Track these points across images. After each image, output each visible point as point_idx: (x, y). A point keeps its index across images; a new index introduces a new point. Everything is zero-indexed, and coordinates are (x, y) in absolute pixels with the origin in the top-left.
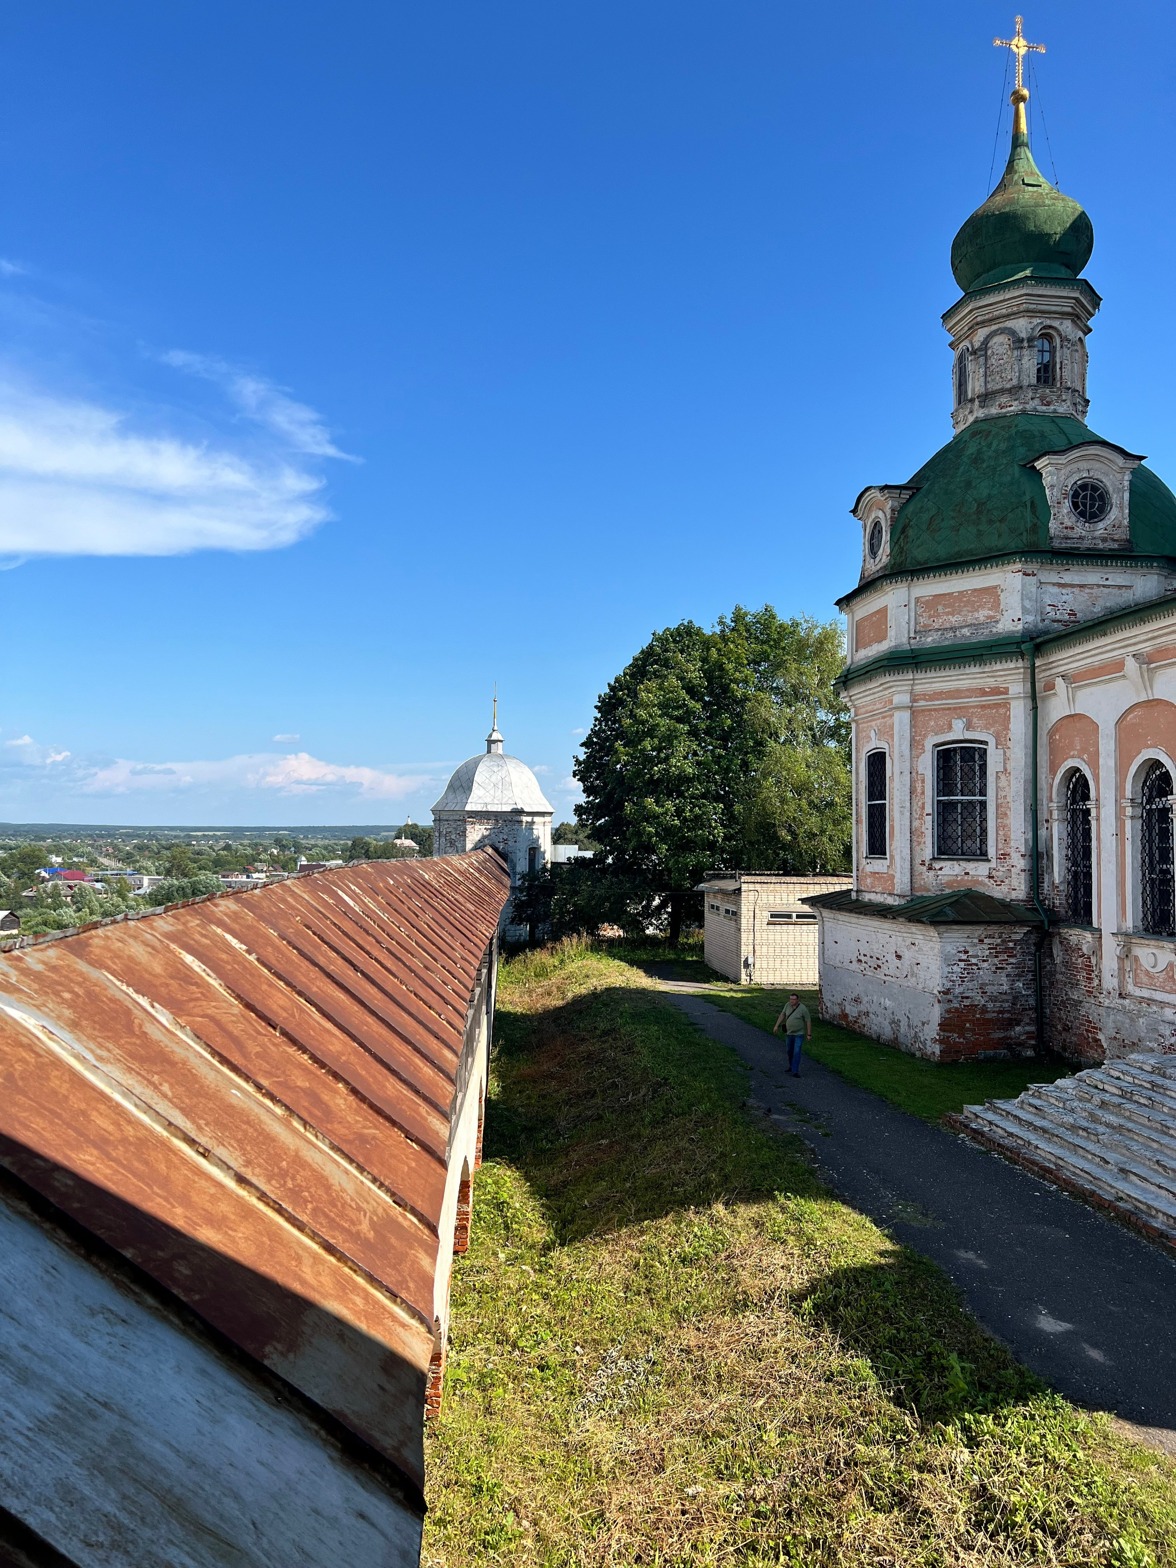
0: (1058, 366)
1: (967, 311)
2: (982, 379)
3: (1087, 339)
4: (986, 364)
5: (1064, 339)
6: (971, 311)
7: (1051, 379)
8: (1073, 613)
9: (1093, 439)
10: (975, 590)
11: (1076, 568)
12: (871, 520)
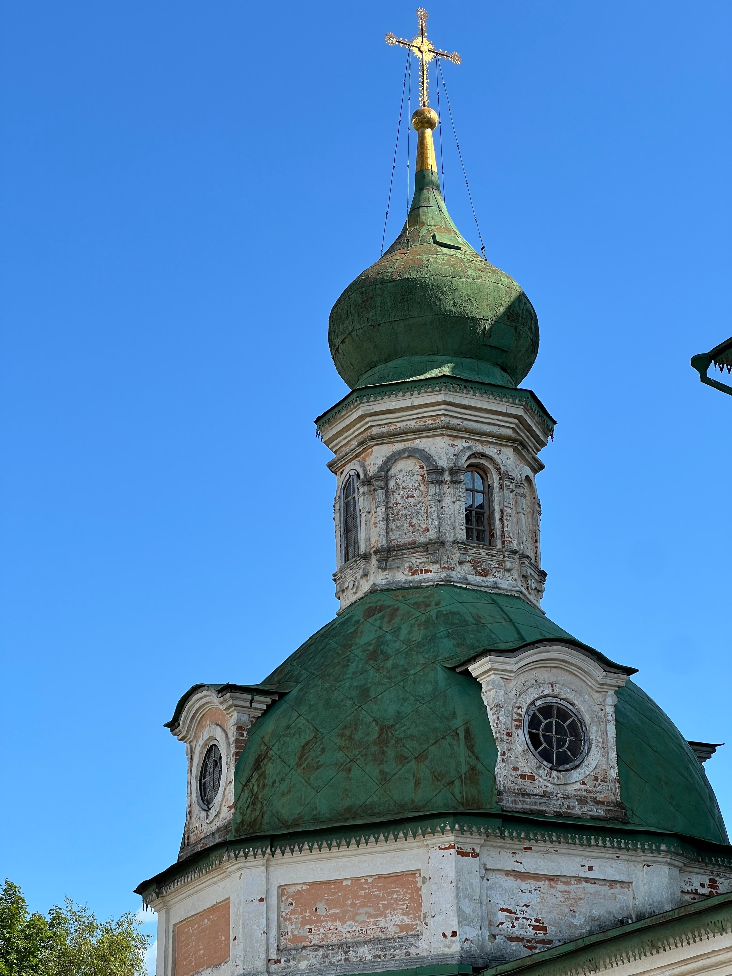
0: (497, 516)
1: (355, 416)
2: (382, 525)
3: (538, 479)
4: (387, 501)
5: (504, 476)
6: (362, 418)
7: (487, 535)
8: (540, 927)
9: (558, 635)
10: (379, 877)
11: (540, 846)
12: (201, 742)
